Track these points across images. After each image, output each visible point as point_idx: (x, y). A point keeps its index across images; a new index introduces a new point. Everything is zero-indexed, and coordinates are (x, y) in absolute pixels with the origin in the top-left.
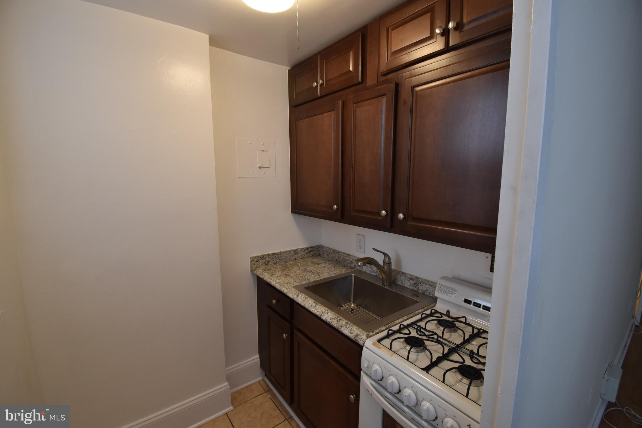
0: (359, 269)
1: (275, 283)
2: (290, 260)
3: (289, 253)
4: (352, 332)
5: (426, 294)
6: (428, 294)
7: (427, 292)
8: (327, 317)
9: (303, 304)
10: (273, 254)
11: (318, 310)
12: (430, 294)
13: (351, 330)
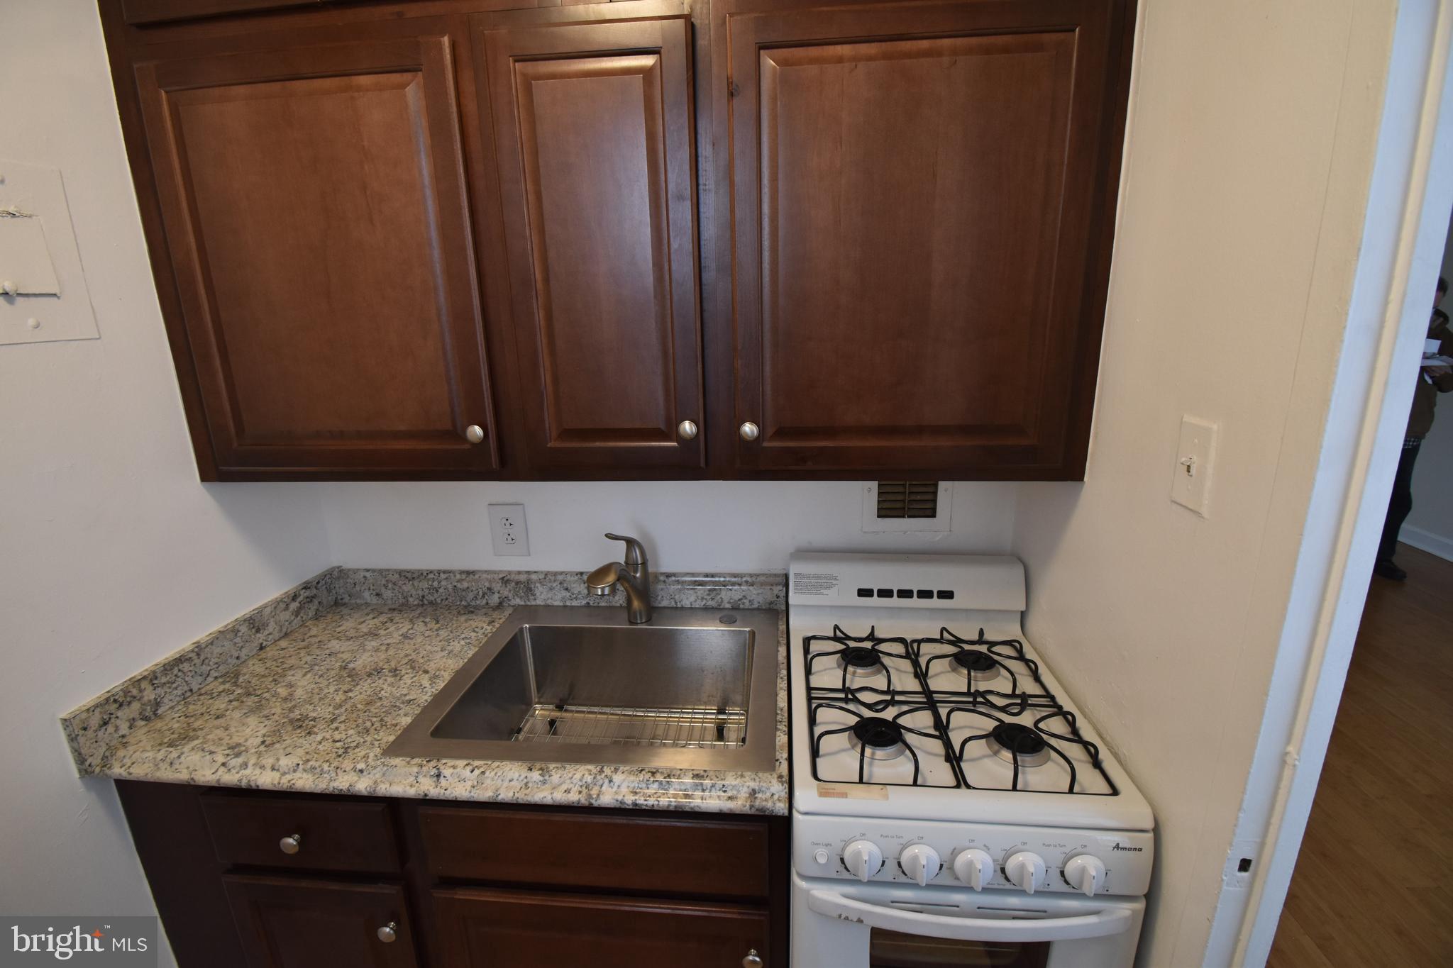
0: (523, 603)
1: (276, 775)
2: (243, 658)
3: (230, 636)
4: (730, 794)
5: (741, 606)
6: (747, 605)
7: (745, 601)
8: (616, 793)
9: (484, 795)
10: (168, 667)
11: (564, 787)
12: (752, 604)
13: (725, 791)
